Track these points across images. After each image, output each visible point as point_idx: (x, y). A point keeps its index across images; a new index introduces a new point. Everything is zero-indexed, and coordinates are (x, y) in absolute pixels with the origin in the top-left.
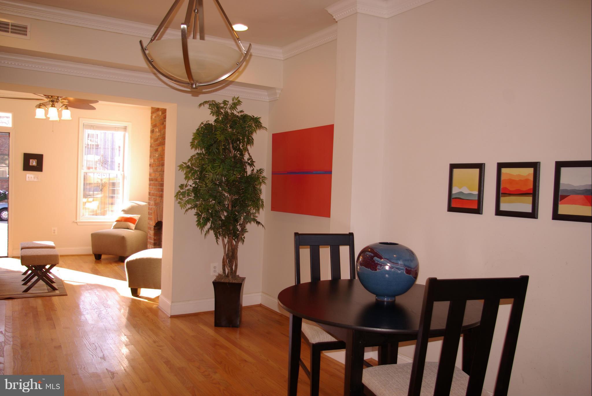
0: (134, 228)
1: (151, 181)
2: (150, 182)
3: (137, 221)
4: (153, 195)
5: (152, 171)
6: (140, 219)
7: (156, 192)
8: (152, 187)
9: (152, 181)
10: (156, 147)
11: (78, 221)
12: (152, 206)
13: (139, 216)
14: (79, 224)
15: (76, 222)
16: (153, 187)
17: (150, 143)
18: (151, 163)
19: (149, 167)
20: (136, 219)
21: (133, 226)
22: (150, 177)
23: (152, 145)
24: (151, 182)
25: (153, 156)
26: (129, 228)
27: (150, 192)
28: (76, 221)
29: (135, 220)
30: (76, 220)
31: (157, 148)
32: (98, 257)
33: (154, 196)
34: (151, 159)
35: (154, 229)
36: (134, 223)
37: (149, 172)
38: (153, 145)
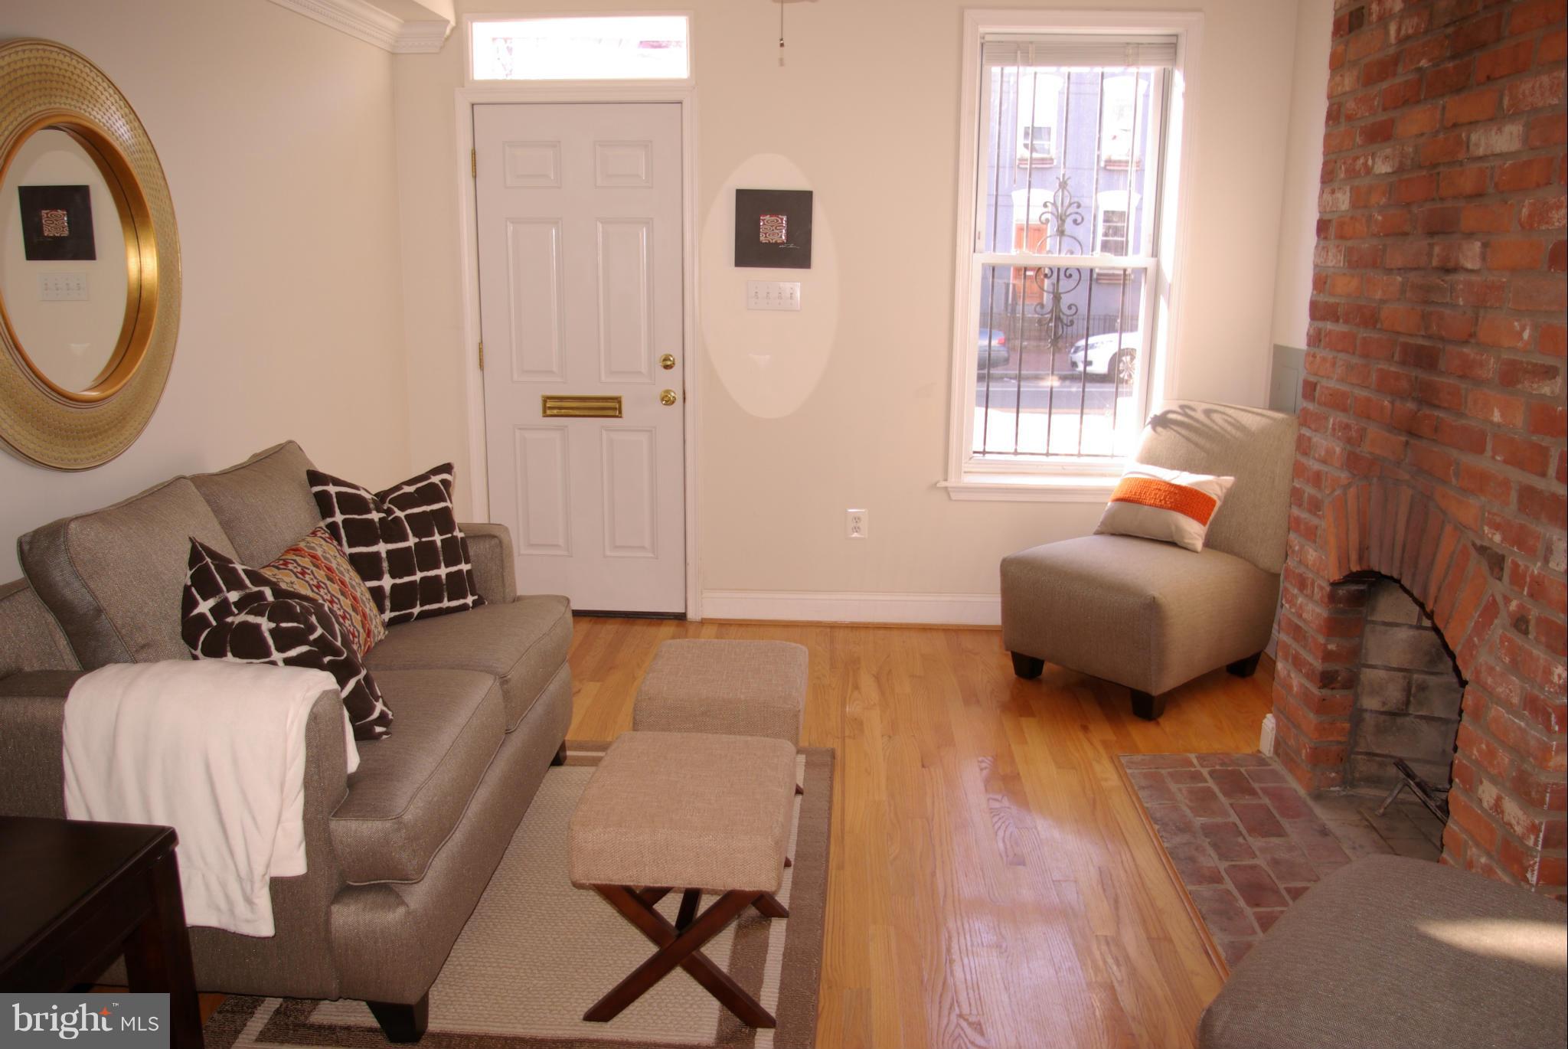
0: (1199, 545)
1: (1323, 319)
2: (1320, 324)
3: (1218, 504)
4: (1337, 402)
5: (1335, 260)
6: (1231, 495)
7: (1363, 393)
8: (1329, 354)
9: (1337, 320)
10: (1382, 117)
11: (952, 482)
12: (1324, 462)
13: (1228, 480)
14: (954, 496)
15: (946, 488)
16: (1341, 356)
17: (1330, 97)
18: (1327, 217)
19: (1316, 238)
20: (1214, 497)
21: (1194, 531)
22: (1323, 298)
23: (1340, 105)
24: (1329, 326)
25: (1352, 173)
26: (1176, 539)
27: (1312, 379)
28: (943, 484)
29: (1209, 502)
30: (946, 480)
31: (1392, 121)
32: (1027, 667)
33: (1345, 410)
34: (1333, 192)
35: (1332, 598)
36: (1202, 520)
37: (1316, 266)
38: (1351, 105)
